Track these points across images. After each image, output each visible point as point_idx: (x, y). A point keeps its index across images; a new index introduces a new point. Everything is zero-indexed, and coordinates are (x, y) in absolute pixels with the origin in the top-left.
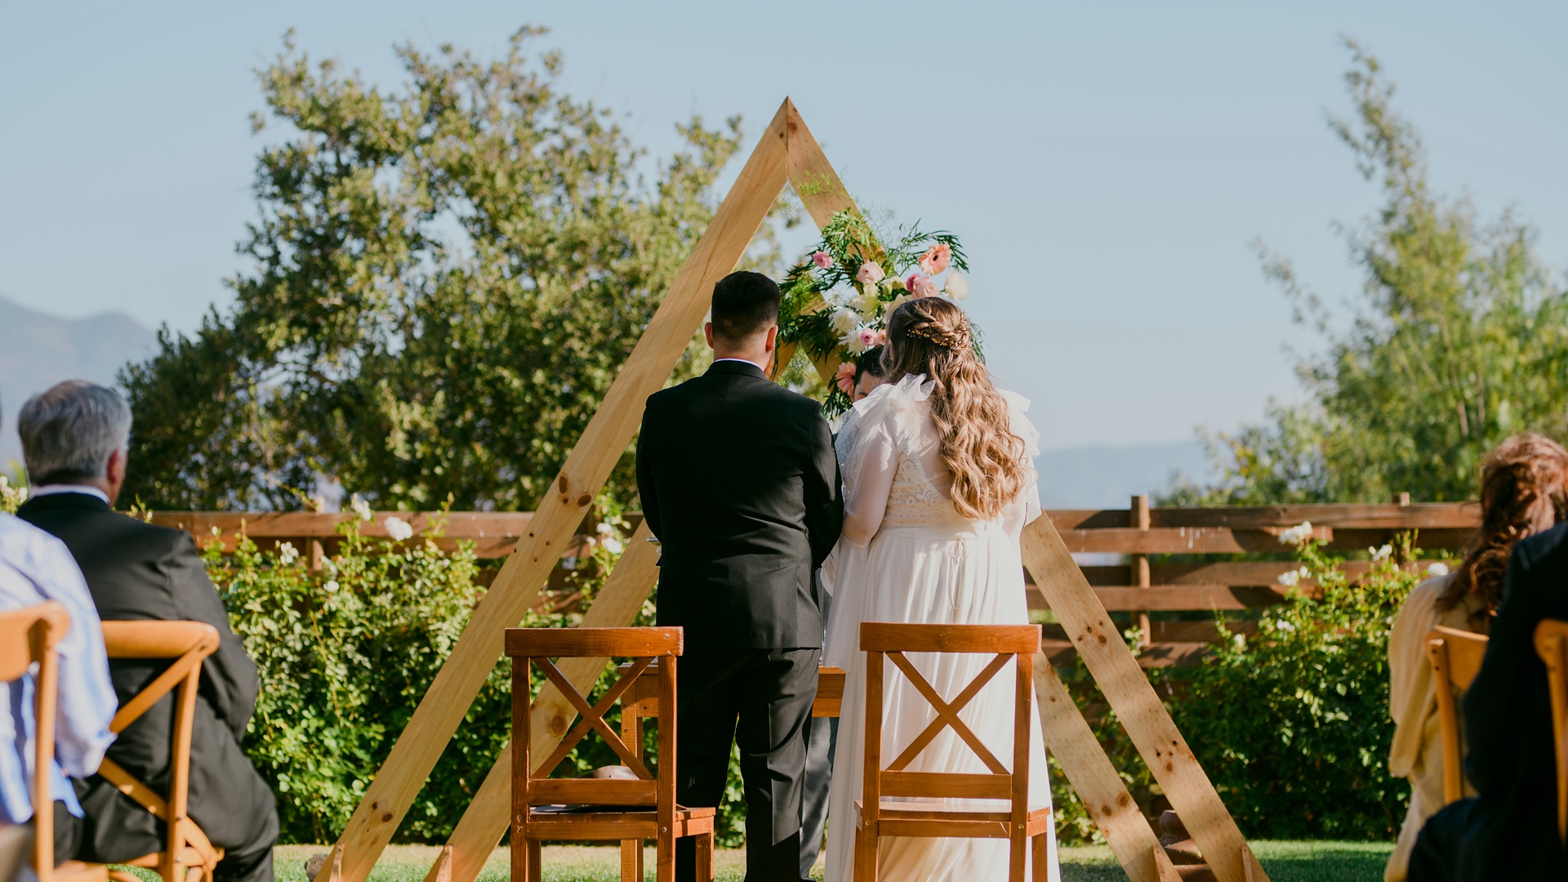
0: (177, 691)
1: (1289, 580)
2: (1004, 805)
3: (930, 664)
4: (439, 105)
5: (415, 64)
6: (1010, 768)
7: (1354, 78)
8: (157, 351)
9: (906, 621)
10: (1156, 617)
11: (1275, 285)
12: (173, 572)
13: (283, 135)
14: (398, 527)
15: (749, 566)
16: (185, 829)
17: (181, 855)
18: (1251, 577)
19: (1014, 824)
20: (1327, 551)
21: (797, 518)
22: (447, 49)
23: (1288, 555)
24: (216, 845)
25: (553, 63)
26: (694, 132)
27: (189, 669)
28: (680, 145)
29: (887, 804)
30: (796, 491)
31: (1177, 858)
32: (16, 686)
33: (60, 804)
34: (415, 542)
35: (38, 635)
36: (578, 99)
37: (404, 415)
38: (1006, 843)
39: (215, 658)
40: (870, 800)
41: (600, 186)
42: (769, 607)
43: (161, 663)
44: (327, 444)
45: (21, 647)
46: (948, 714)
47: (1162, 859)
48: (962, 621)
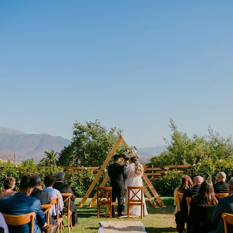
0: (69, 199)
1: (166, 172)
2: (140, 203)
3: (134, 190)
4: (89, 127)
5: (87, 123)
6: (141, 199)
7: (171, 122)
8: (64, 149)
9: (132, 186)
10: (154, 176)
11: (164, 140)
12: (68, 189)
13: (75, 129)
14: (86, 168)
15: (118, 181)
16: (69, 211)
17: (69, 213)
18: (162, 172)
19: (141, 204)
20: (169, 170)
21: (122, 176)
22: (90, 122)
23: (166, 170)
24: (72, 212)
25: (99, 123)
26: (112, 129)
27: (70, 197)
28: (111, 130)
29: (130, 202)
30: (122, 175)
31: (156, 202)
32: (55, 204)
33: (59, 214)
34: (88, 170)
35: (57, 199)
36: (102, 126)
37: (86, 155)
38: (141, 206)
39: (72, 196)
40: (129, 202)
41: (104, 134)
42: (120, 185)
43: (67, 197)
44: (79, 157)
45: (56, 201)
46: (135, 195)
47: (155, 202)
48: (137, 186)
